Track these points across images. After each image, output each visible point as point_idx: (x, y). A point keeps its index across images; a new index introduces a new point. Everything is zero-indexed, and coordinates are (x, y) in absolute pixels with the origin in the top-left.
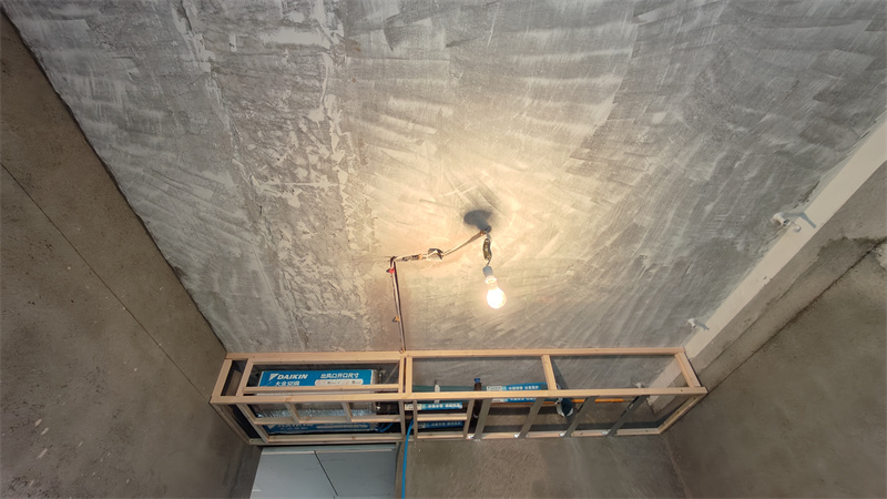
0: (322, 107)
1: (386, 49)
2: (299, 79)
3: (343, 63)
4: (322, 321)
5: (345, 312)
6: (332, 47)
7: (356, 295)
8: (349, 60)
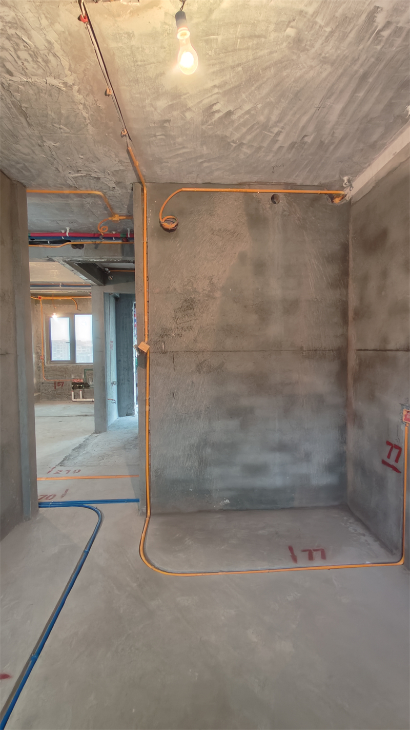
4: (31, 92)
5: (51, 80)
7: (55, 55)
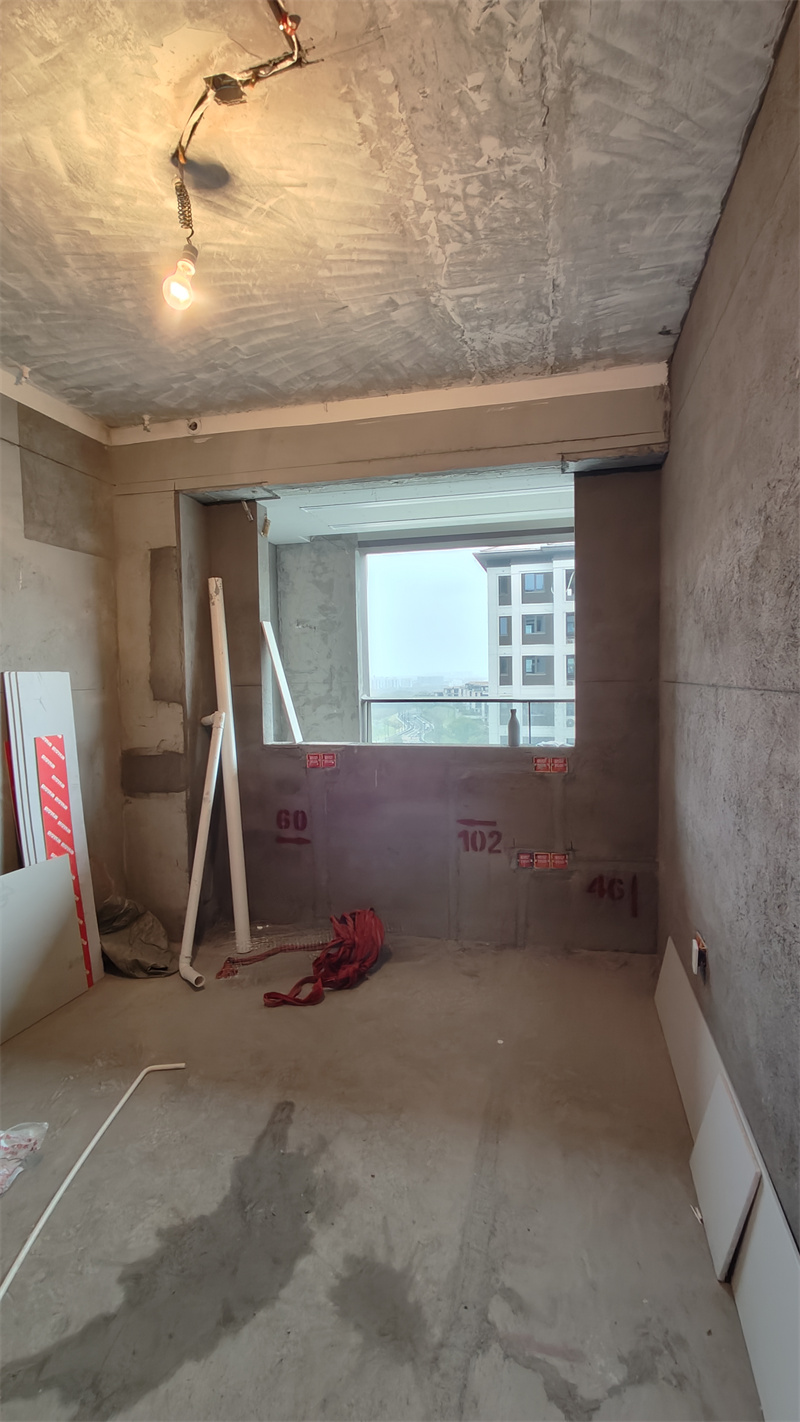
0: (448, 254)
1: (394, 297)
2: (468, 269)
3: (429, 284)
6: (439, 291)
8: (424, 286)
